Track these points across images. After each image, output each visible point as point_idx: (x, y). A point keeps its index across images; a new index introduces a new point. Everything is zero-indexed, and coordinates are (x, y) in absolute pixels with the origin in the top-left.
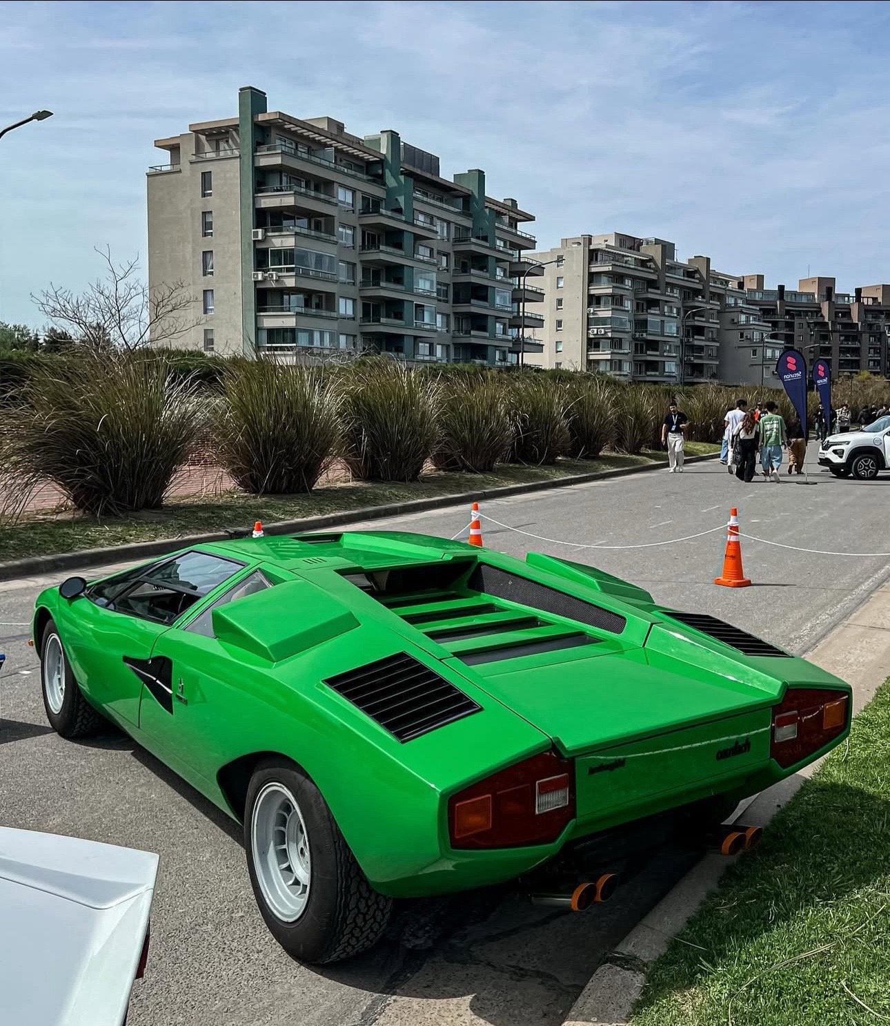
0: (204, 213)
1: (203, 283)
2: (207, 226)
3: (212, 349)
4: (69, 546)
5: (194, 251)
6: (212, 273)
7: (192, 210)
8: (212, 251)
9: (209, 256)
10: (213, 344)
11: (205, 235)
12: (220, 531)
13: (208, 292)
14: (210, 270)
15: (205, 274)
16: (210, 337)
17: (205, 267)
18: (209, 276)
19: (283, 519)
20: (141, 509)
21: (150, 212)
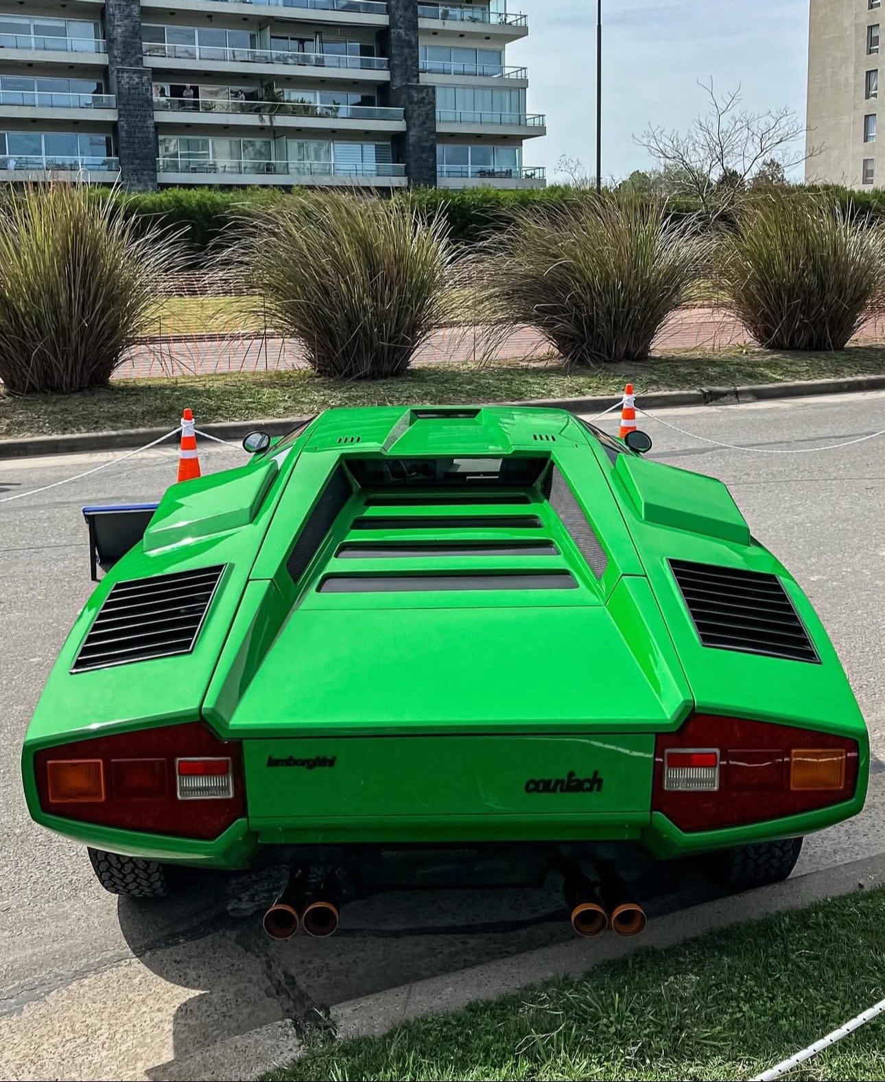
0: (870, 28)
1: (864, 107)
2: (872, 41)
3: (871, 182)
4: (521, 394)
5: (856, 73)
6: (875, 95)
7: (856, 25)
8: (877, 70)
9: (873, 75)
10: (872, 176)
11: (870, 52)
12: (694, 389)
13: (870, 117)
14: (873, 92)
15: (867, 97)
16: (869, 168)
17: (868, 88)
18: (873, 98)
19: (781, 381)
20: (621, 361)
21: (812, 35)
